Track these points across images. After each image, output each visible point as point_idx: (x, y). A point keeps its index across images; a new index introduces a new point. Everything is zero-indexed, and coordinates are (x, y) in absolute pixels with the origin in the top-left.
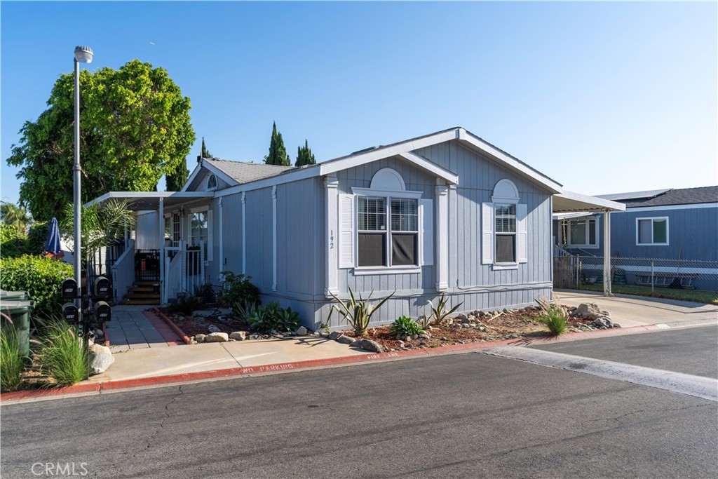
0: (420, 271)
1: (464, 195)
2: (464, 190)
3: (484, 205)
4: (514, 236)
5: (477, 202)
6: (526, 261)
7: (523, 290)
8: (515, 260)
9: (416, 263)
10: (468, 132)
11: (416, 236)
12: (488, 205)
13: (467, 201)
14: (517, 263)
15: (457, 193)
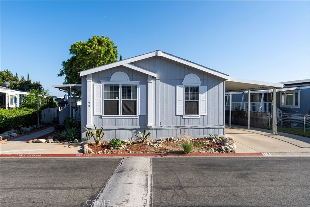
0: (138, 117)
1: (165, 82)
2: (164, 80)
3: (177, 87)
4: (198, 102)
5: (173, 85)
6: (207, 114)
7: (203, 129)
8: (198, 114)
9: (135, 114)
10: (163, 52)
11: (136, 102)
12: (180, 87)
13: (167, 85)
14: (199, 115)
15: (161, 81)
